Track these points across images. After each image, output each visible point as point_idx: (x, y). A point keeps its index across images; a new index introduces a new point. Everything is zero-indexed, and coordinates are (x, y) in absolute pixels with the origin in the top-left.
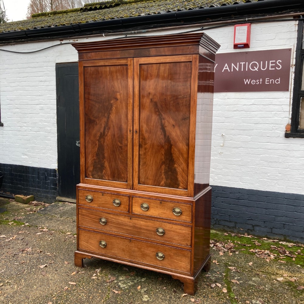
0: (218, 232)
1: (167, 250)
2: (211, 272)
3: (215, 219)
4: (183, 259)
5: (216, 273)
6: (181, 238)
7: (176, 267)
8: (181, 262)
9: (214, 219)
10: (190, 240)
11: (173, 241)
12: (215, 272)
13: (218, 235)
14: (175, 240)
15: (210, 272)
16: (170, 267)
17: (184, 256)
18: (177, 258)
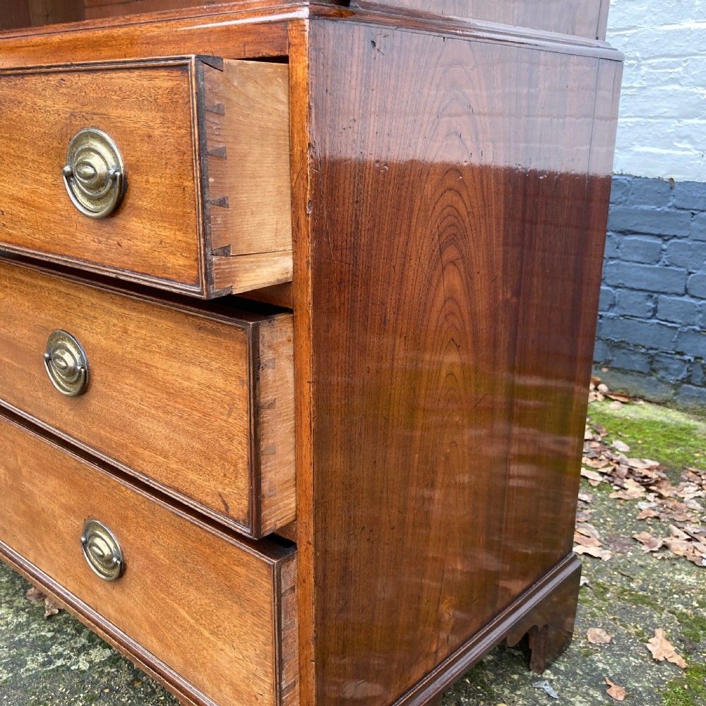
0: (697, 423)
1: (131, 514)
2: (570, 674)
3: (686, 358)
4: (227, 612)
5: (604, 689)
6: (184, 440)
7: (191, 665)
8: (212, 633)
9: (681, 354)
10: (243, 465)
11: (140, 451)
12: (597, 680)
13: (689, 434)
14: (148, 446)
15: (556, 672)
16: (156, 645)
17: (232, 591)
18: (193, 595)
